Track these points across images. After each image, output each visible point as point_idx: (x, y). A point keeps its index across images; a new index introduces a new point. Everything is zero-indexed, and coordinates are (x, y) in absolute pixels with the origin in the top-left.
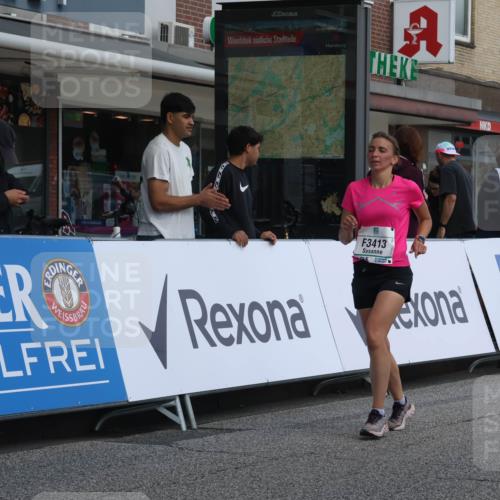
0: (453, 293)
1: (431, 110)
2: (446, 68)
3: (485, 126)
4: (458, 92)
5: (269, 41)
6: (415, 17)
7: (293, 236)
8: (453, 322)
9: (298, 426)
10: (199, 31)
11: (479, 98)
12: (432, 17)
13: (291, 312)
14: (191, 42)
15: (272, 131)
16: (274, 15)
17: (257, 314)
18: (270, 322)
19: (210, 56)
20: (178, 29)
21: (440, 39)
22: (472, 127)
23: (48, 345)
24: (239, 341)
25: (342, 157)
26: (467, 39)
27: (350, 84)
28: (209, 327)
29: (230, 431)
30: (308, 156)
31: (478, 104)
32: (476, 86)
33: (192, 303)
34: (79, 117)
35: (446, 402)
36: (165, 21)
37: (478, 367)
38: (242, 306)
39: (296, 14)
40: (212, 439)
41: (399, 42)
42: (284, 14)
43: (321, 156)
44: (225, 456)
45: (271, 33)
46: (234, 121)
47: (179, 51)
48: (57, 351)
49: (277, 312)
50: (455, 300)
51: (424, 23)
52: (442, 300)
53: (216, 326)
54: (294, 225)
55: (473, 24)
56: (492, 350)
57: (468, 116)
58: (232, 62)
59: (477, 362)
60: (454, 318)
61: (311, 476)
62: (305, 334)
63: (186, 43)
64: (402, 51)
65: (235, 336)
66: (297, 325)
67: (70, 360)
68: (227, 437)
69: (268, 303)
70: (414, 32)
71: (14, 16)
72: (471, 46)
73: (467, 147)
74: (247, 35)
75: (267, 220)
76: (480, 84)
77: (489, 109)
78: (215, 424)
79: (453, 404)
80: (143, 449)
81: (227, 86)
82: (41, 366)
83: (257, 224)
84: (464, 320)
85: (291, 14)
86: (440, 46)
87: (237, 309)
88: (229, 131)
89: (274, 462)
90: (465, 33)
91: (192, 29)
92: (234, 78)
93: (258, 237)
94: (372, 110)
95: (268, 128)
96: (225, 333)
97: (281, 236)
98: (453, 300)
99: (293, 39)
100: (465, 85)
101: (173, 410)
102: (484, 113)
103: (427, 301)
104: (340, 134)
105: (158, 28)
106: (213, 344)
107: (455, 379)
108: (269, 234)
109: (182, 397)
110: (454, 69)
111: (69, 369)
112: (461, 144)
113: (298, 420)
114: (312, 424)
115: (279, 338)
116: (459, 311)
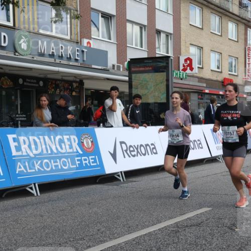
0: (198, 140)
1: (191, 87)
2: (195, 75)
3: (207, 91)
4: (199, 82)
5: (144, 69)
6: (186, 60)
7: (152, 125)
10: (123, 66)
11: (205, 83)
12: (191, 60)
13: (152, 147)
14: (121, 69)
15: (145, 95)
16: (145, 61)
17: (142, 148)
18: (146, 150)
19: (127, 73)
20: (117, 66)
21: (193, 66)
22: (203, 92)
23: (83, 158)
24: (137, 156)
25: (166, 102)
26: (201, 66)
27: (168, 80)
28: (128, 152)
29: (135, 181)
30: (156, 102)
31: (205, 85)
33: (124, 145)
34: (89, 92)
35: (197, 172)
36: (114, 64)
37: (206, 161)
38: (138, 146)
39: (151, 61)
40: (130, 184)
41: (181, 68)
42: (148, 61)
43: (160, 102)
44: (134, 189)
45: (145, 67)
46: (134, 92)
47: (118, 72)
48: (85, 160)
49: (148, 147)
50: (199, 142)
51: (188, 62)
52: (195, 142)
53: (130, 151)
56: (210, 156)
57: (203, 88)
58: (133, 75)
60: (199, 148)
62: (156, 153)
63: (120, 70)
64: (182, 70)
65: (136, 154)
66: (154, 151)
67: (89, 162)
68: (134, 183)
69: (145, 145)
70: (185, 65)
71: (71, 64)
72: (202, 68)
73: (202, 97)
74: (137, 67)
76: (205, 79)
77: (208, 86)
78: (131, 180)
79: (199, 172)
80: (110, 187)
81: (132, 82)
82: (81, 164)
83: (142, 122)
84: (202, 148)
86: (193, 68)
87: (136, 147)
88: (133, 95)
90: (200, 64)
91: (121, 66)
92: (134, 79)
93: (142, 125)
94: (174, 87)
95: (143, 94)
96: (133, 153)
97: (149, 125)
99: (151, 68)
100: (201, 79)
101: (119, 176)
103: (191, 143)
104: (165, 95)
105: (112, 66)
106: (130, 157)
107: (200, 165)
108: (145, 125)
109: (121, 172)
110: (198, 75)
111: (89, 165)
112: (200, 96)
113: (155, 178)
114: (159, 179)
115: (148, 154)
116: (200, 145)
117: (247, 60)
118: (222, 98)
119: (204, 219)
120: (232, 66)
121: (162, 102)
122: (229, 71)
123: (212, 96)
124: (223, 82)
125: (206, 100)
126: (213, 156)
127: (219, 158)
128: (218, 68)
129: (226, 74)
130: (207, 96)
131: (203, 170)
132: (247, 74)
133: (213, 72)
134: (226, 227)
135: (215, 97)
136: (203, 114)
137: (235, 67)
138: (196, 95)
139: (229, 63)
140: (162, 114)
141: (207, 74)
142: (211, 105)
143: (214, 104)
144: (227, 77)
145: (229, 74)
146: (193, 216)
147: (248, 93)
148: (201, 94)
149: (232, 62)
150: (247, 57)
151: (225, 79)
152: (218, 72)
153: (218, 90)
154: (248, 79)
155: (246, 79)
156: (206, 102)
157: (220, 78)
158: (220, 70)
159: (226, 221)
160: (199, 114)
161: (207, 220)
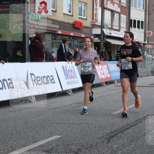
0: (51, 76)
2: (49, 17)
3: (60, 32)
4: (53, 24)
5: (2, 10)
7: (9, 62)
8: (51, 83)
9: (11, 111)
11: (58, 25)
15: (3, 34)
16: (3, 3)
18: (3, 85)
21: (48, 10)
22: (56, 33)
25: (22, 40)
26: (55, 10)
30: (13, 40)
31: (58, 27)
32: (57, 22)
35: (50, 104)
37: (58, 95)
39: (9, 3)
42: (5, 3)
43: (17, 41)
49: (5, 82)
50: (52, 78)
52: (48, 78)
54: (10, 59)
55: (56, 6)
56: (61, 90)
57: (55, 30)
59: (58, 93)
61: (14, 124)
69: (3, 80)
72: (56, 11)
73: (55, 38)
75: (2, 57)
76: (58, 21)
77: (61, 28)
79: (51, 104)
84: (54, 83)
85: (8, 3)
89: (4, 121)
90: (54, 8)
95: (2, 33)
97: (6, 62)
98: (51, 78)
99: (8, 9)
100: (54, 22)
102: (59, 29)
103: (45, 78)
107: (52, 98)
108: (3, 61)
110: (52, 18)
112: (53, 37)
113: (11, 110)
114: (15, 111)
115: (5, 89)
116: (53, 81)
117: (95, 6)
118: (73, 39)
119: (55, 145)
120: (82, 11)
121: (19, 40)
122: (79, 15)
123: (65, 37)
124: (74, 25)
125: (59, 40)
126: (64, 90)
127: (69, 92)
128: (70, 12)
129: (76, 18)
130: (60, 37)
131: (55, 103)
132: (94, 18)
133: (65, 15)
134: (73, 152)
135: (67, 37)
136: (56, 53)
137: (84, 11)
138: (50, 35)
139: (79, 8)
140: (19, 52)
141: (59, 17)
142: (63, 44)
143: (66, 44)
144: (78, 20)
145: (79, 18)
146: (45, 144)
147: (95, 35)
148: (54, 34)
149: (82, 7)
150: (95, 3)
151: (75, 21)
152: (70, 15)
153: (69, 32)
154: (95, 22)
155: (93, 22)
156: (59, 43)
157: (71, 21)
158: (71, 14)
159: (73, 147)
160: (53, 53)
161: (56, 147)
